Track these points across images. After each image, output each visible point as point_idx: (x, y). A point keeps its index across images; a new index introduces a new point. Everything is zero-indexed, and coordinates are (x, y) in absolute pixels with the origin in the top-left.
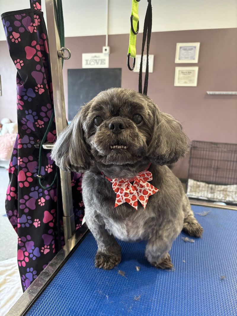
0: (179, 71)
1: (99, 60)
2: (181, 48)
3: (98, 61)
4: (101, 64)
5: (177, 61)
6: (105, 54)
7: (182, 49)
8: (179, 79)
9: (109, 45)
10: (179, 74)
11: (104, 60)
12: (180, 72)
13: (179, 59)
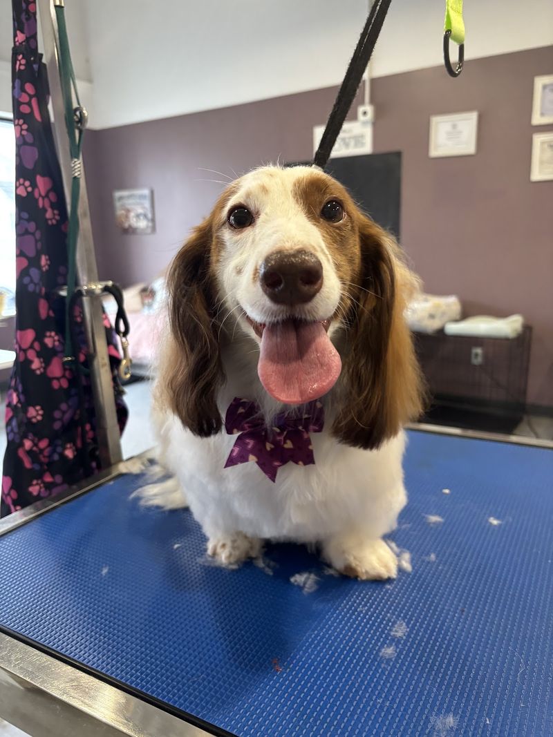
0: (543, 143)
1: (350, 138)
2: (545, 87)
3: (347, 140)
4: (356, 145)
5: (537, 119)
6: (364, 123)
7: (547, 90)
8: (542, 163)
9: (372, 101)
10: (542, 150)
11: (362, 136)
12: (546, 146)
13: (542, 114)
